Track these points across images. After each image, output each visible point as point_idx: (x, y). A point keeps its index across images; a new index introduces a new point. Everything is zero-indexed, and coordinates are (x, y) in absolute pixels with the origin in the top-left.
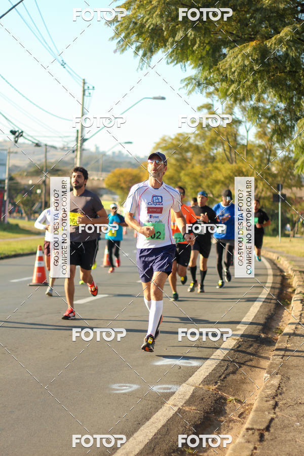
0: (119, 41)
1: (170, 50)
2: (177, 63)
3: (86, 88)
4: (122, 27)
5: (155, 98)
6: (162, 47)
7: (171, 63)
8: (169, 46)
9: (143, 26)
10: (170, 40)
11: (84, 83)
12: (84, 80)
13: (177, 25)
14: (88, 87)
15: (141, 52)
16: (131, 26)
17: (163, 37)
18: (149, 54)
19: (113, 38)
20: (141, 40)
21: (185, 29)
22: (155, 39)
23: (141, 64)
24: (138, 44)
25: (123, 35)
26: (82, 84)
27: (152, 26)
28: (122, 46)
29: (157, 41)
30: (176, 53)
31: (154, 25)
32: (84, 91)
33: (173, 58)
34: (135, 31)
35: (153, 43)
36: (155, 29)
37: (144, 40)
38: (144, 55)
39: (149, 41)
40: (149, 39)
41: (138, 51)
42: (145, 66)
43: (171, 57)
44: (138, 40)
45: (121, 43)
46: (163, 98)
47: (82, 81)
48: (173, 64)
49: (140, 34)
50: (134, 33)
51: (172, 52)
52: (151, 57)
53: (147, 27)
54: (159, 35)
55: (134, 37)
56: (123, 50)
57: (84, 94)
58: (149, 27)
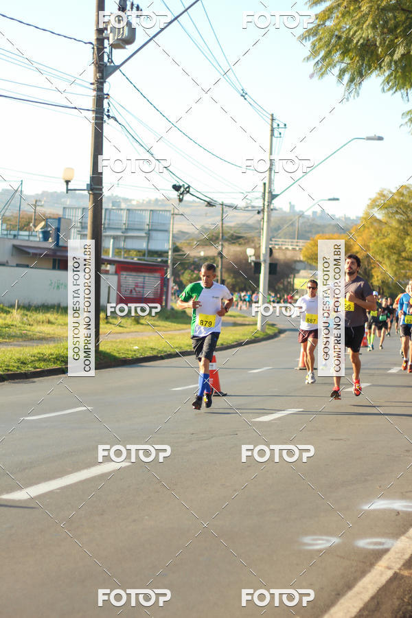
0: (317, 62)
1: (387, 73)
2: (396, 90)
3: (275, 125)
4: (321, 43)
5: (369, 139)
6: (376, 68)
7: (389, 90)
8: (385, 68)
9: (349, 41)
10: (387, 59)
11: (273, 120)
12: (272, 115)
13: (397, 38)
14: (278, 125)
15: (347, 77)
16: (333, 41)
17: (377, 55)
18: (358, 79)
19: (308, 58)
20: (347, 60)
21: (407, 44)
22: (366, 59)
23: (347, 93)
24: (343, 65)
25: (322, 53)
26: (270, 122)
27: (361, 41)
28: (321, 68)
29: (369, 61)
30: (395, 77)
31: (364, 39)
32: (272, 130)
33: (390, 84)
34: (338, 47)
35: (362, 64)
36: (366, 44)
37: (351, 60)
38: (352, 80)
39: (358, 61)
40: (357, 58)
41: (344, 75)
42: (352, 95)
43: (388, 83)
44: (343, 59)
45: (320, 65)
46: (380, 139)
47: (270, 117)
48: (391, 92)
49: (345, 52)
50: (337, 51)
51: (389, 76)
52: (360, 83)
53: (355, 42)
54: (372, 52)
55: (337, 56)
56: (322, 75)
57: (272, 135)
58: (357, 42)
